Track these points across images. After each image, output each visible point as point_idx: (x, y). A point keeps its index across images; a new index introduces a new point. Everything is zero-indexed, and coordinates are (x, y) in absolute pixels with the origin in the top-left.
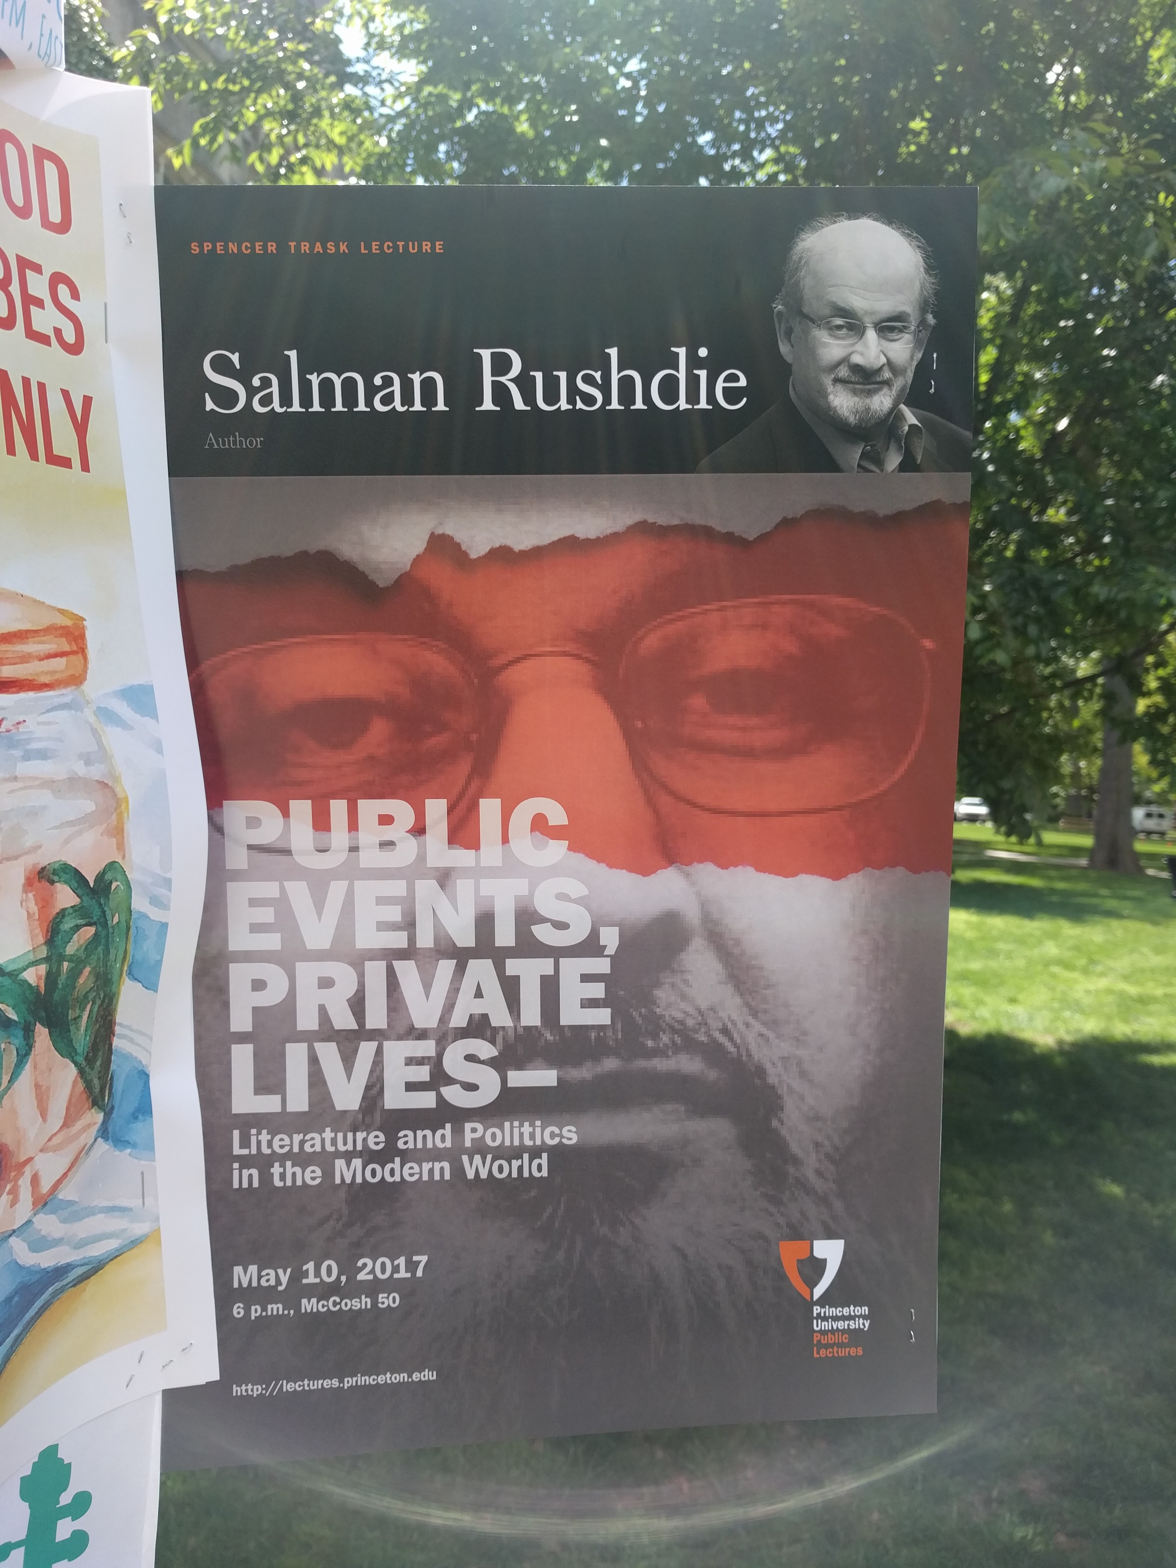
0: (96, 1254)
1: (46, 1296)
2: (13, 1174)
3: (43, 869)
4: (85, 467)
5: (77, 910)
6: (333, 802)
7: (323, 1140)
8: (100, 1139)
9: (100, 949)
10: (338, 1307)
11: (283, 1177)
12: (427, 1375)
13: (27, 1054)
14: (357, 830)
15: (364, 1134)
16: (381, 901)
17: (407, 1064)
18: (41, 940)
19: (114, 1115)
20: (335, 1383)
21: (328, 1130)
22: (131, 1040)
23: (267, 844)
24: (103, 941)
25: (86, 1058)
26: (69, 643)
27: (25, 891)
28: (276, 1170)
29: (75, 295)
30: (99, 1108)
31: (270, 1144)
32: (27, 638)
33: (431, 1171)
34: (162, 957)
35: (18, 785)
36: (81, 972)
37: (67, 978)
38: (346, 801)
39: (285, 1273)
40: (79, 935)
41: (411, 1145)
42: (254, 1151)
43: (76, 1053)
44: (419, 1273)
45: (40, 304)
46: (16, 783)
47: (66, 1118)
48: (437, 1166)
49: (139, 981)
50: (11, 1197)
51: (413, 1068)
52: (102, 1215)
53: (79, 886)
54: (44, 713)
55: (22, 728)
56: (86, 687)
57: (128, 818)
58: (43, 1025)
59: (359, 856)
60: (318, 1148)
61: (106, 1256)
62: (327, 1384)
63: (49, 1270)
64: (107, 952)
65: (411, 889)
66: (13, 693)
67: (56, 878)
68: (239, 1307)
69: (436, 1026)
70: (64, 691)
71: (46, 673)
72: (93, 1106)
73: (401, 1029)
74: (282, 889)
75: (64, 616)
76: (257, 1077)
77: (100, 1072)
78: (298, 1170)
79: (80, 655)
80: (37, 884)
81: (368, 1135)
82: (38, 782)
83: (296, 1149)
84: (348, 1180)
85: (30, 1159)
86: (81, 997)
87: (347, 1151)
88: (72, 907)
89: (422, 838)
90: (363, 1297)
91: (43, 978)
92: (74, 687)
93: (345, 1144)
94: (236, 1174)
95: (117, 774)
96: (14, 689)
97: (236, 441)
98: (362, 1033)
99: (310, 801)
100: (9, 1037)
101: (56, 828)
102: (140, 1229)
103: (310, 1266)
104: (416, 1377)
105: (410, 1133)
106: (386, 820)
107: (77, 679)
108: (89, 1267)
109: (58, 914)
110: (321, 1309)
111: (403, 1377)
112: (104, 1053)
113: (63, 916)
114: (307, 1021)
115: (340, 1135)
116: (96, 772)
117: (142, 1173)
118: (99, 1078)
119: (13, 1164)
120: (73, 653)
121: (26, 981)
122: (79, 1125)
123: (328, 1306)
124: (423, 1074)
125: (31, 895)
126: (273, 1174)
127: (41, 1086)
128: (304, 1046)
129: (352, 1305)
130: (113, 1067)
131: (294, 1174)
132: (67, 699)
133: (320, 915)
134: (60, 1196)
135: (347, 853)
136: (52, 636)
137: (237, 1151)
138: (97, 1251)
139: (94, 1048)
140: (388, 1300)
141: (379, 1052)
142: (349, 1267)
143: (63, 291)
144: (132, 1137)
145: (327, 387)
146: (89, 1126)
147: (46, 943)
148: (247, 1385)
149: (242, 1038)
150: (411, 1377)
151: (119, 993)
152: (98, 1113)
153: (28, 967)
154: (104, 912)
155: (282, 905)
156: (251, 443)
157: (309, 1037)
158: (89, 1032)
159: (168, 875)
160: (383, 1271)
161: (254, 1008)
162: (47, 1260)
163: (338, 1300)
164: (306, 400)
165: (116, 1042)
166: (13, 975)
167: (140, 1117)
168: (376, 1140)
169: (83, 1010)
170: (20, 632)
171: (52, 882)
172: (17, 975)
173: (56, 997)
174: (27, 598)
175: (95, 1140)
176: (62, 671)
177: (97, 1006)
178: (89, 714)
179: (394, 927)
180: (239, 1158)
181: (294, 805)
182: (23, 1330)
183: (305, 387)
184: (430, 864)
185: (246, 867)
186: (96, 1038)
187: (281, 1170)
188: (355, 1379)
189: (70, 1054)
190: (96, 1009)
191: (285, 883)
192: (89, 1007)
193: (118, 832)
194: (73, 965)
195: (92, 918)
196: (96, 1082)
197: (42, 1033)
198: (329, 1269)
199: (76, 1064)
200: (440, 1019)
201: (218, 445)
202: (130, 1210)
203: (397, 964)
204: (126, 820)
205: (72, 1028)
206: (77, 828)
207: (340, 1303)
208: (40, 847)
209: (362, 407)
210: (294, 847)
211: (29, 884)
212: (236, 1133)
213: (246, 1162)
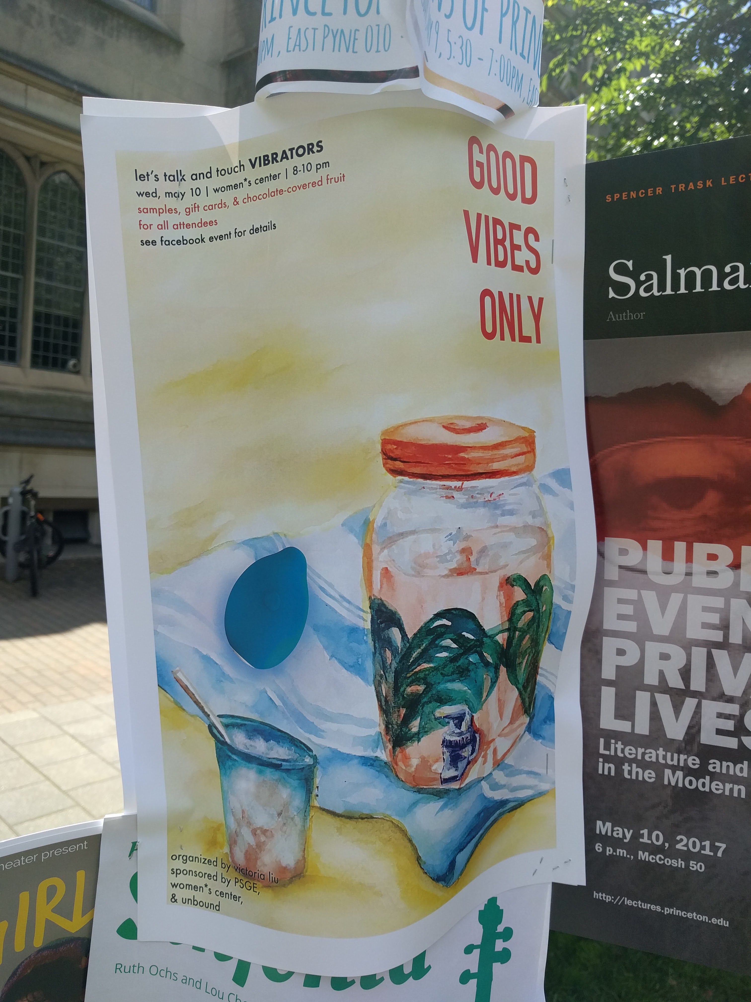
0: (521, 796)
1: (496, 815)
2: (485, 747)
3: (509, 578)
4: (538, 341)
5: (526, 602)
6: (676, 543)
7: (657, 755)
8: (526, 732)
9: (535, 625)
10: (662, 862)
11: (630, 773)
12: (722, 922)
13: (496, 682)
14: (692, 562)
15: (686, 757)
16: (705, 609)
17: (717, 717)
18: (506, 618)
19: (534, 719)
20: (659, 909)
21: (661, 749)
22: (546, 678)
23: (631, 566)
24: (537, 621)
25: (523, 686)
26: (526, 446)
27: (499, 590)
28: (626, 767)
29: (537, 239)
30: (528, 715)
31: (623, 751)
32: (506, 446)
33: (731, 790)
34: (566, 631)
35: (498, 530)
36: (524, 638)
37: (517, 641)
38: (685, 543)
39: (629, 832)
40: (525, 617)
41: (718, 770)
42: (613, 753)
43: (519, 683)
44: (720, 854)
45: (519, 248)
46: (497, 529)
47: (511, 719)
48: (736, 787)
49: (553, 644)
50: (484, 759)
51: (722, 720)
52: (525, 775)
53: (526, 588)
54: (512, 489)
55: (502, 498)
56: (534, 472)
57: (554, 549)
58: (504, 666)
59: (691, 579)
60: (654, 759)
61: (525, 798)
62: (653, 907)
63: (498, 801)
64: (538, 626)
65: (727, 604)
66: (498, 478)
67: (515, 583)
68: (599, 846)
69: (740, 695)
70: (523, 475)
71: (515, 465)
72: (525, 713)
73: (715, 694)
74: (640, 595)
75: (525, 431)
76: (617, 709)
77: (529, 694)
78: (640, 771)
79: (532, 453)
80: (505, 587)
81: (688, 757)
82: (508, 529)
83: (639, 757)
84: (673, 784)
85: (494, 740)
86: (523, 652)
87: (673, 765)
88: (522, 600)
89: (737, 571)
90: (680, 860)
91: (506, 640)
92: (528, 473)
93: (672, 760)
94: (601, 765)
95: (549, 523)
96: (498, 476)
97: (628, 316)
98: (687, 692)
99: (661, 541)
100: (488, 672)
101: (516, 554)
102: (544, 787)
103: (645, 832)
104: (714, 921)
105: (718, 762)
106: (712, 557)
107: (530, 468)
108: (517, 803)
109: (515, 604)
110: (651, 860)
111: (705, 918)
112: (532, 684)
113: (517, 606)
114: (651, 678)
115: (669, 754)
116: (538, 522)
117: (547, 755)
118: (529, 698)
119: (486, 741)
120: (528, 452)
121: (498, 641)
122: (518, 723)
123: (655, 859)
124: (730, 725)
125: (502, 593)
126: (624, 769)
127: (501, 700)
128: (648, 694)
129: (672, 863)
130: (536, 692)
131: (637, 773)
132: (525, 480)
133: (663, 614)
134: (506, 762)
135: (684, 576)
136: (518, 443)
137: (602, 751)
138: (522, 794)
139: (528, 680)
140: (696, 866)
141: (699, 706)
142: (670, 838)
143: (531, 237)
144: (543, 733)
145: (691, 277)
146: (522, 724)
147: (508, 620)
148: (602, 894)
149: (609, 683)
150: (711, 920)
151: (542, 650)
152: (526, 717)
153: (499, 633)
154: (538, 604)
155: (639, 604)
156: (637, 316)
157: (651, 689)
158: (526, 671)
159: (573, 583)
160: (694, 847)
161: (617, 666)
162: (497, 795)
163: (663, 857)
164: (676, 285)
165: (539, 678)
166: (491, 637)
167: (548, 722)
168: (693, 762)
169: (524, 659)
170: (502, 442)
171: (513, 586)
172: (493, 638)
173: (511, 651)
174: (507, 422)
175: (524, 732)
176: (523, 464)
177: (530, 657)
178: (535, 488)
179: (713, 627)
180: (603, 756)
181: (650, 543)
182: (484, 832)
183: (676, 278)
184: (742, 589)
185: (617, 579)
186: (529, 675)
187: (629, 768)
188: (672, 910)
189: (516, 684)
190: (530, 659)
191: (641, 591)
192: (527, 657)
193: (548, 557)
194: (521, 633)
195: (532, 607)
196: (527, 700)
197: (503, 670)
198: (658, 836)
199: (518, 689)
200: (744, 692)
201: (615, 318)
202: (540, 775)
203: (714, 652)
204: (552, 550)
205: (518, 668)
206: (527, 554)
207: (664, 860)
208: (508, 565)
209: (715, 287)
210: (648, 570)
211: (501, 586)
212: (602, 741)
213: (607, 759)
